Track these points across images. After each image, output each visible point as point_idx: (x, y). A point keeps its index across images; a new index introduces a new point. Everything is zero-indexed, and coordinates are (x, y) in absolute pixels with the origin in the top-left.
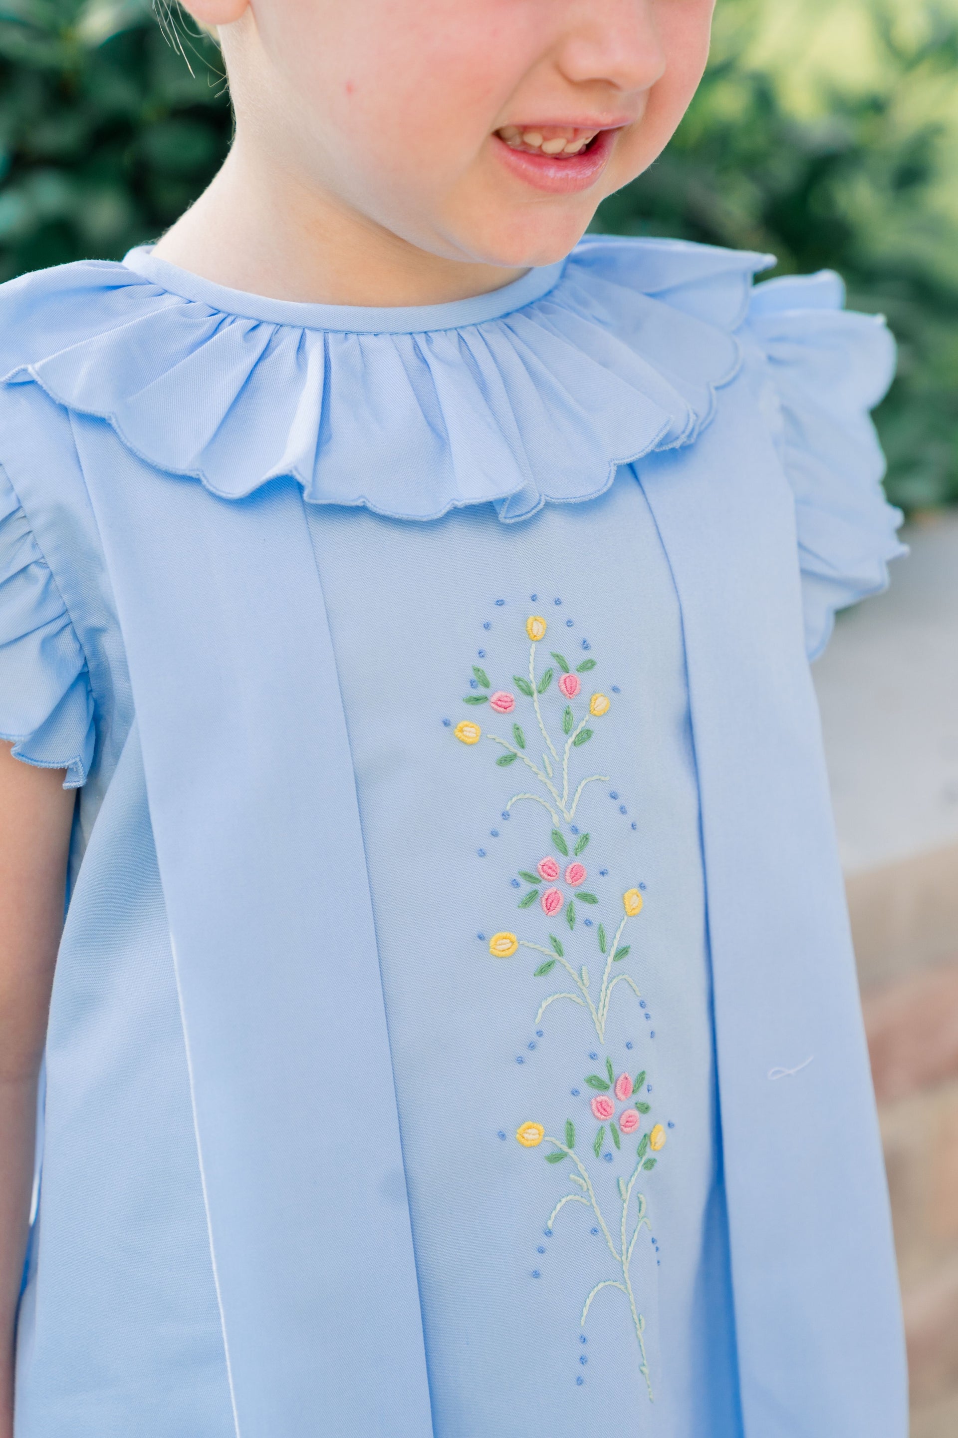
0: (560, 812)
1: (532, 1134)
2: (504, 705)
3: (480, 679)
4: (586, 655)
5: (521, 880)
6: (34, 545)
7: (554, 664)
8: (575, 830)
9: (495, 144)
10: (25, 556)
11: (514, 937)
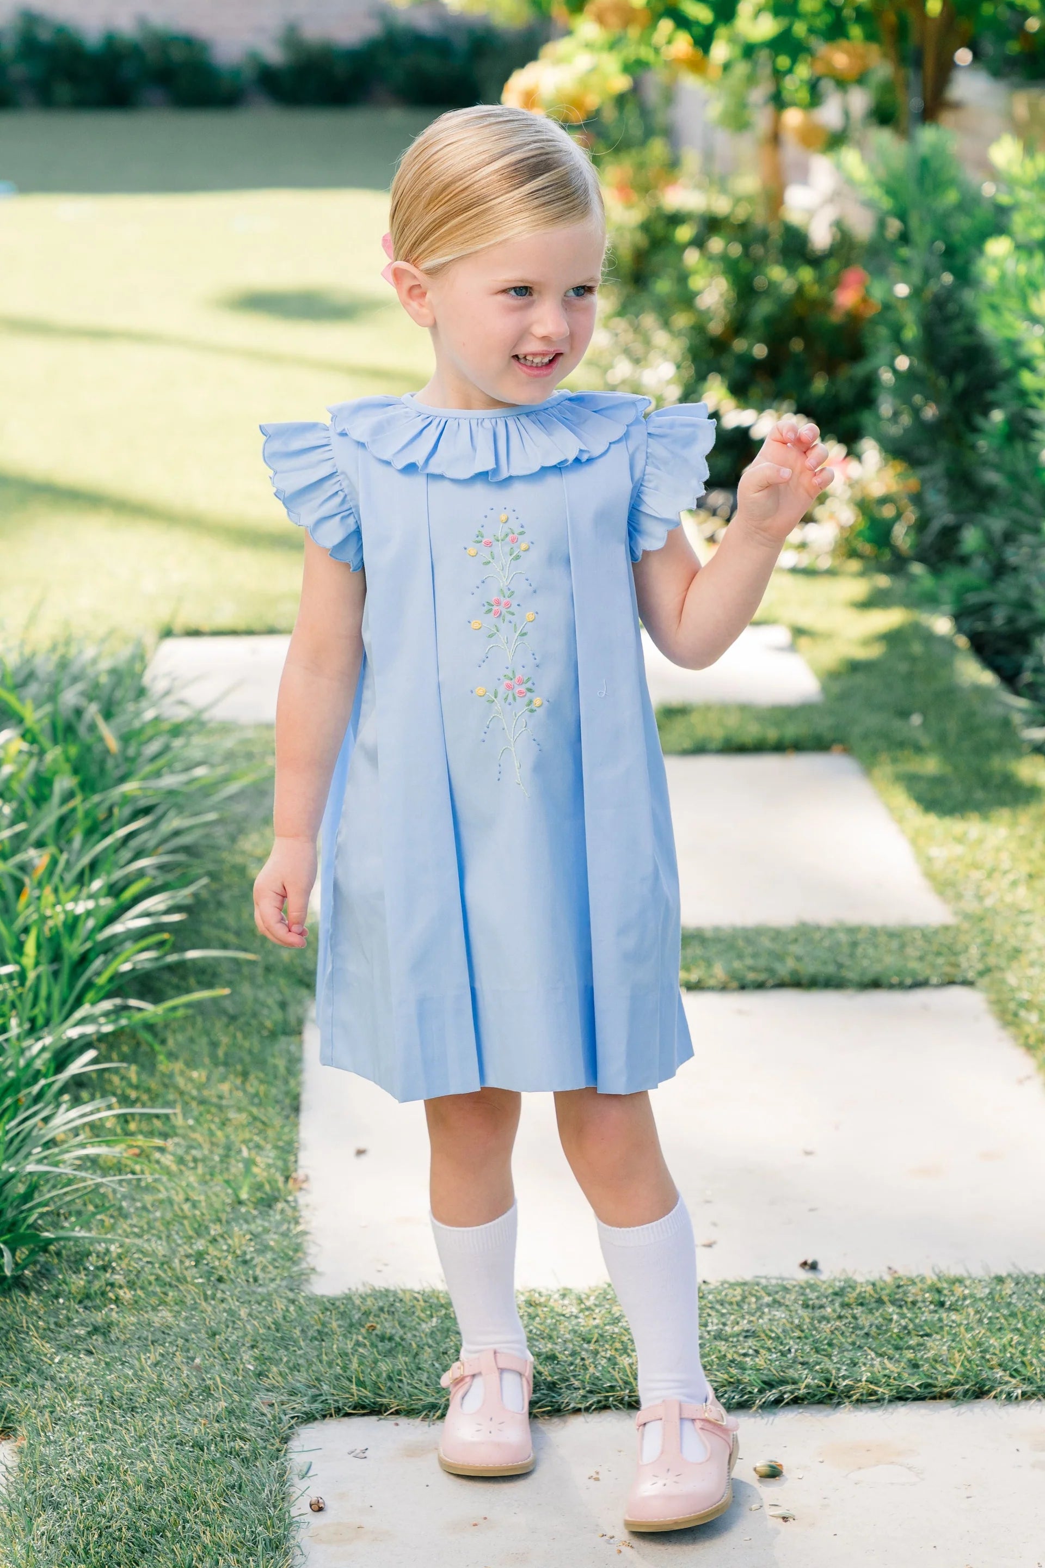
0: (503, 582)
1: (480, 691)
2: (489, 544)
3: (480, 535)
4: (522, 530)
5: (486, 604)
6: (341, 485)
7: (509, 530)
8: (509, 589)
9: (514, 362)
10: (337, 488)
11: (480, 622)
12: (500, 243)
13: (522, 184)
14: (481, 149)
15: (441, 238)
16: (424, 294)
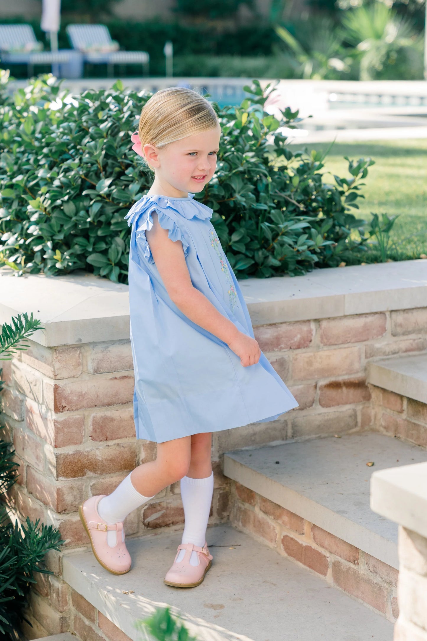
7: (214, 237)
12: (187, 137)
13: (195, 115)
14: (177, 103)
15: (164, 135)
16: (156, 156)
